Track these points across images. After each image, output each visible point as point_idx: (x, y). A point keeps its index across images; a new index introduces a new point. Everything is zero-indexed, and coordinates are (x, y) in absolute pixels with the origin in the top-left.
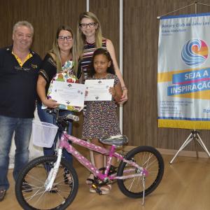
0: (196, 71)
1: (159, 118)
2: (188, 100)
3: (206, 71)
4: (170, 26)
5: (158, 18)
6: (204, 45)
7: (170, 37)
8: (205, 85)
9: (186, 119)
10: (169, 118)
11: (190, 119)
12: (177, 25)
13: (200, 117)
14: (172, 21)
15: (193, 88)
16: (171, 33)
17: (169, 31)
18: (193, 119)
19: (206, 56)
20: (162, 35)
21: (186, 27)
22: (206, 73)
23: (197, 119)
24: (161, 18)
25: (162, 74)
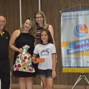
0: (82, 41)
1: (63, 67)
2: (78, 56)
3: (87, 41)
4: (67, 16)
5: (60, 12)
6: (85, 26)
7: (67, 22)
8: (87, 48)
9: (78, 67)
10: (68, 67)
11: (80, 67)
12: (71, 16)
13: (85, 66)
14: (68, 14)
15: (81, 50)
16: (68, 20)
17: (66, 19)
18: (82, 67)
19: (87, 32)
20: (63, 21)
21: (75, 17)
22: (87, 42)
23: (84, 67)
24: (62, 12)
25: (63, 43)
